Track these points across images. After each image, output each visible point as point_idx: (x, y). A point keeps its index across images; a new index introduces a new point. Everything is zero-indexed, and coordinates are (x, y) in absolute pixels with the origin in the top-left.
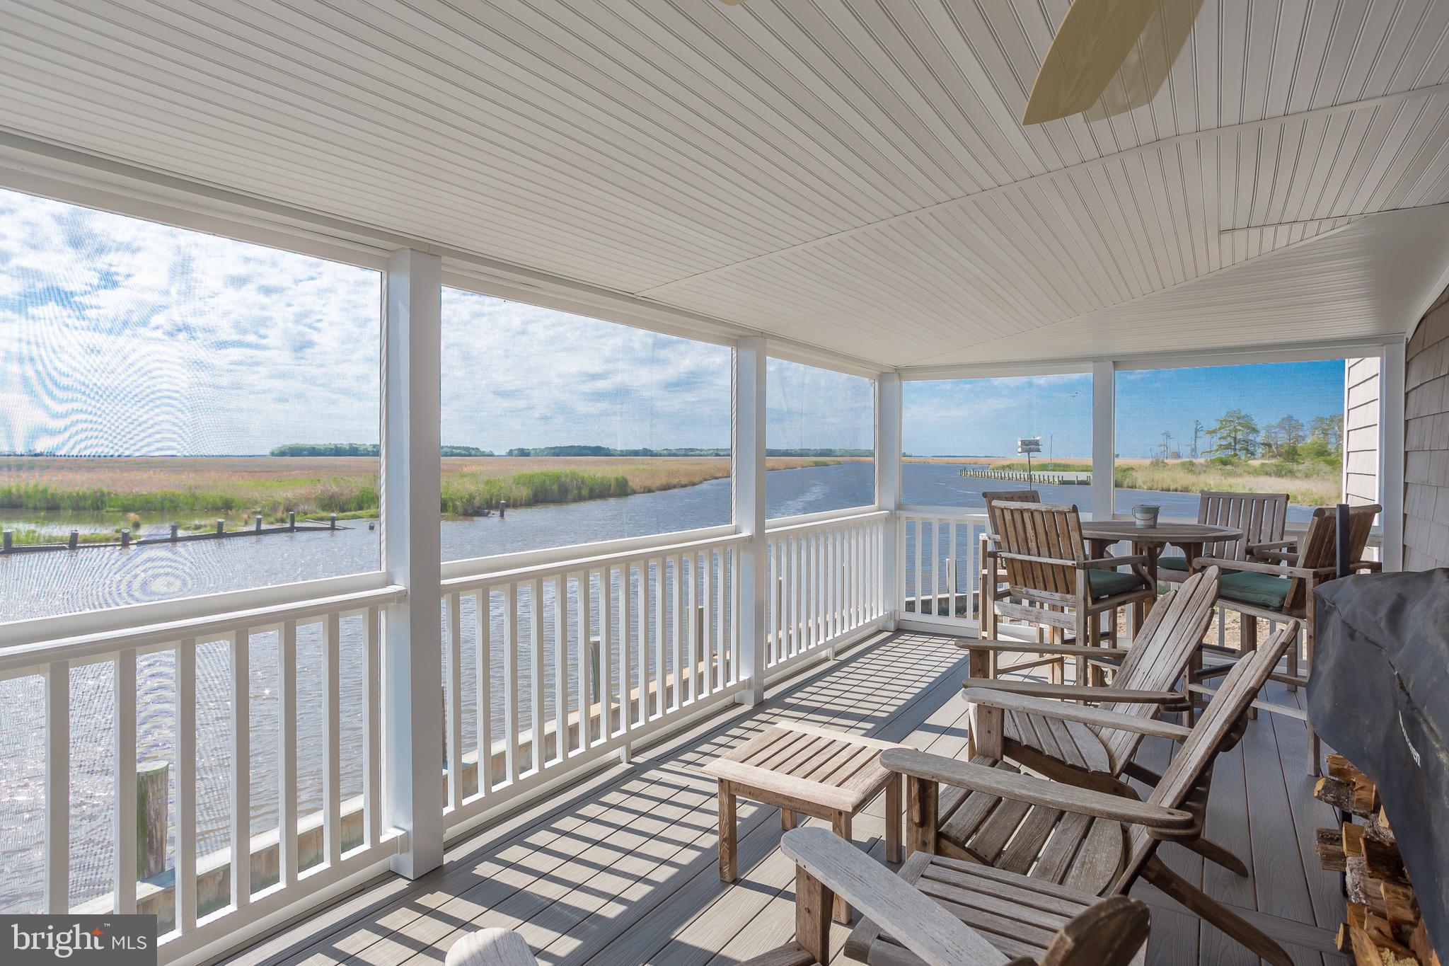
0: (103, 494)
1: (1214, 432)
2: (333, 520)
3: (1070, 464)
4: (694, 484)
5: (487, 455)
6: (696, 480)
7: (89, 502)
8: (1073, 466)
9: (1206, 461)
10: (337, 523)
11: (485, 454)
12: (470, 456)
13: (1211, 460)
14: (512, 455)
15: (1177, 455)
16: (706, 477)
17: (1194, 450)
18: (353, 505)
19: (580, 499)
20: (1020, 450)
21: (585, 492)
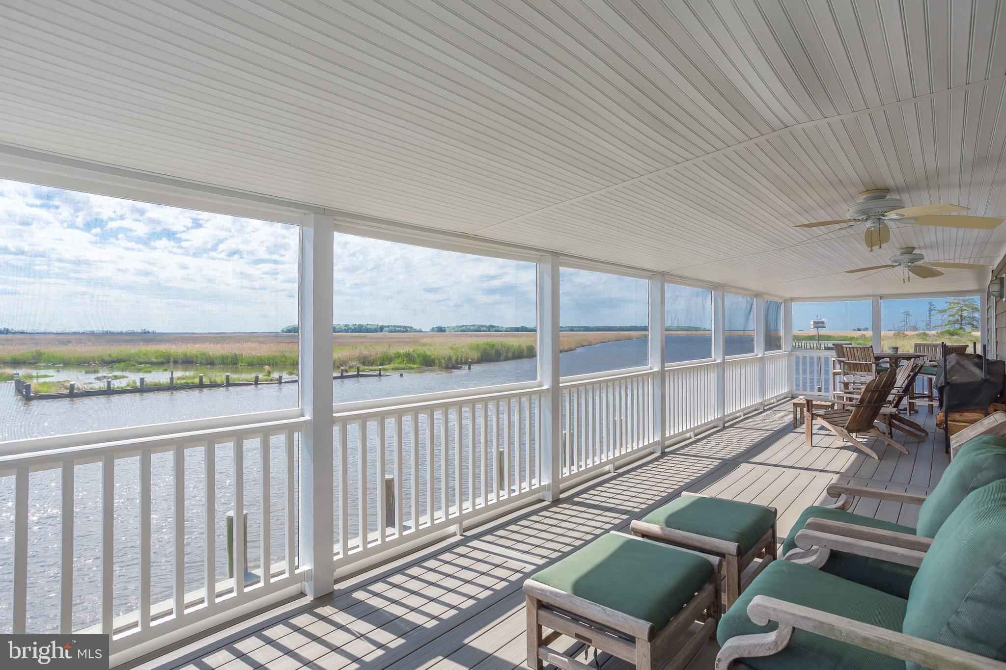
0: (236, 355)
1: (945, 311)
2: (380, 370)
3: (832, 335)
4: (572, 350)
5: (418, 332)
6: (573, 347)
7: (229, 360)
8: (834, 337)
9: (937, 333)
10: (382, 372)
11: (417, 330)
12: (406, 331)
13: (941, 332)
14: (433, 332)
15: (915, 328)
16: (578, 345)
17: (929, 324)
18: (378, 363)
19: (507, 359)
20: (812, 327)
21: (510, 355)
